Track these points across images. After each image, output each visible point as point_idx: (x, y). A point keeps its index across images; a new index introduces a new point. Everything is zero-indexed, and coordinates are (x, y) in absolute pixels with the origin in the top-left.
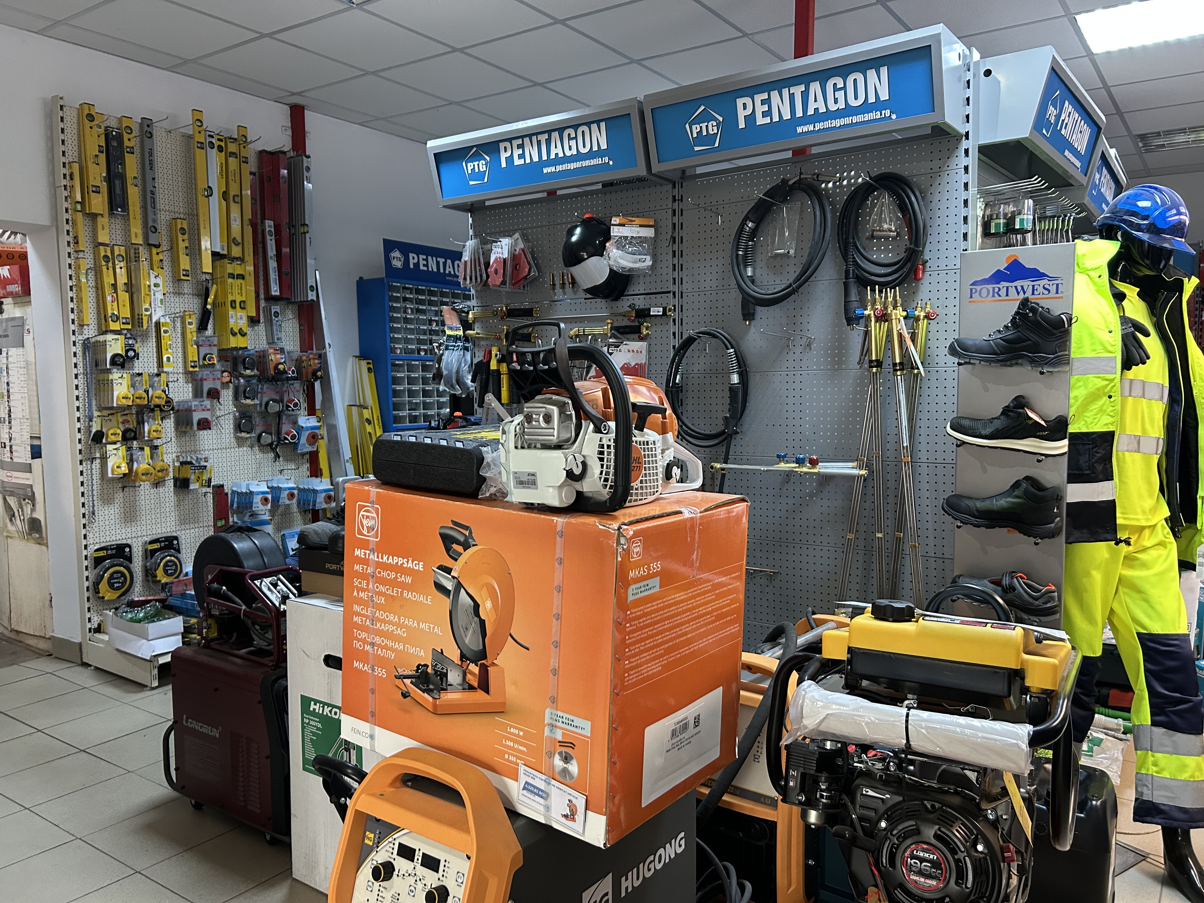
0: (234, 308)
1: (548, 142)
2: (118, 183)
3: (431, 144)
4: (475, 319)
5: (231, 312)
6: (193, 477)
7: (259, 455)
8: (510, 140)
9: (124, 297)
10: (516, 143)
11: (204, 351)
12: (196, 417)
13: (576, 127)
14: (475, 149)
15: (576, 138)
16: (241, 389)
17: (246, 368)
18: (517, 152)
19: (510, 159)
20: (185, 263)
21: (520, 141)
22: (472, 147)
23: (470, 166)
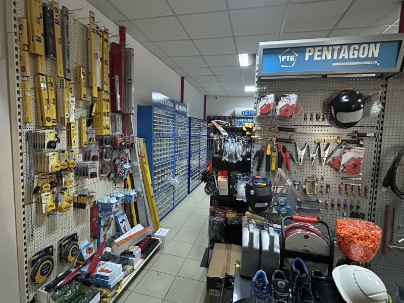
0: (105, 115)
1: (339, 51)
2: (50, 39)
3: (261, 44)
4: (256, 130)
5: (104, 118)
6: (87, 203)
7: (108, 183)
8: (314, 47)
9: (53, 107)
10: (317, 49)
11: (90, 136)
12: (90, 171)
13: (360, 44)
14: (289, 49)
15: (359, 50)
16: (104, 154)
17: (106, 144)
18: (317, 54)
19: (311, 57)
20: (84, 91)
21: (320, 48)
22: (288, 48)
23: (284, 57)
